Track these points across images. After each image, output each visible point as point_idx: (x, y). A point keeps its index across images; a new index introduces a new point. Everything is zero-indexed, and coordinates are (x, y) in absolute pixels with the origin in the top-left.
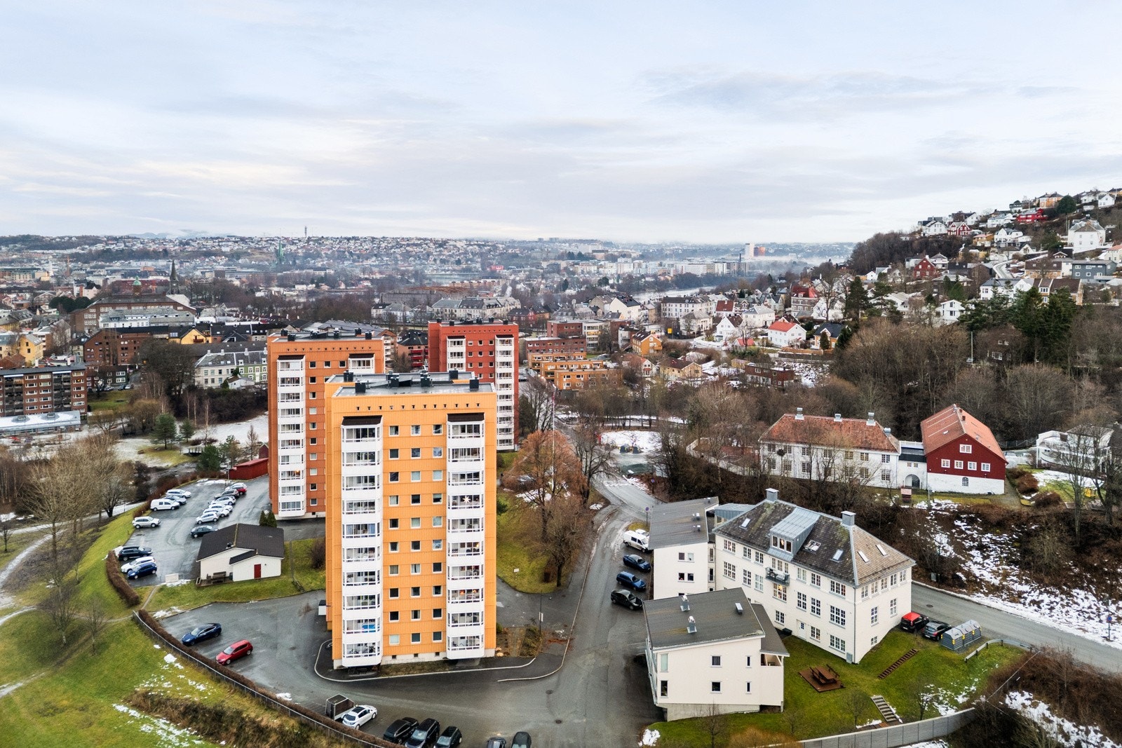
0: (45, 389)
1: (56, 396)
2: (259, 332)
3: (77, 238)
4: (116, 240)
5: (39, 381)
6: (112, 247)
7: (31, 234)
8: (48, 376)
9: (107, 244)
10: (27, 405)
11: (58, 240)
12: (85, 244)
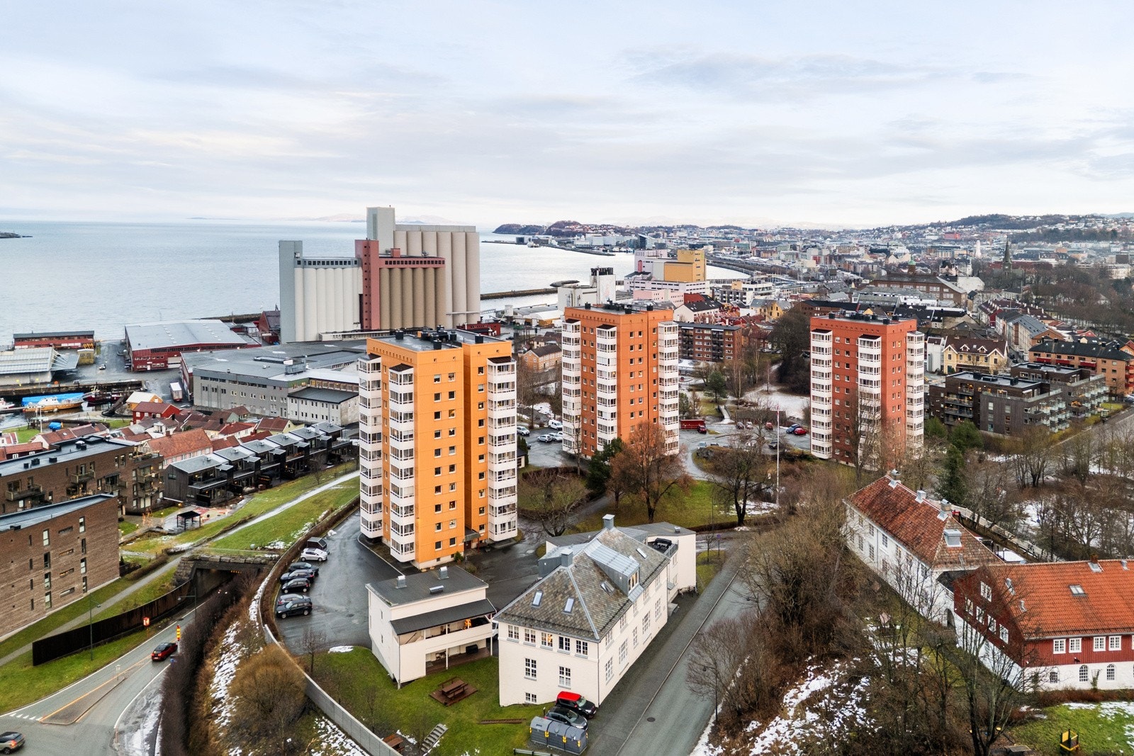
0: (707, 341)
1: (714, 349)
2: (939, 318)
3: (1041, 217)
4: (1078, 219)
5: (705, 335)
6: (1072, 226)
7: (999, 213)
8: (709, 332)
9: (1067, 224)
10: (696, 352)
11: (1023, 219)
12: (1046, 224)
